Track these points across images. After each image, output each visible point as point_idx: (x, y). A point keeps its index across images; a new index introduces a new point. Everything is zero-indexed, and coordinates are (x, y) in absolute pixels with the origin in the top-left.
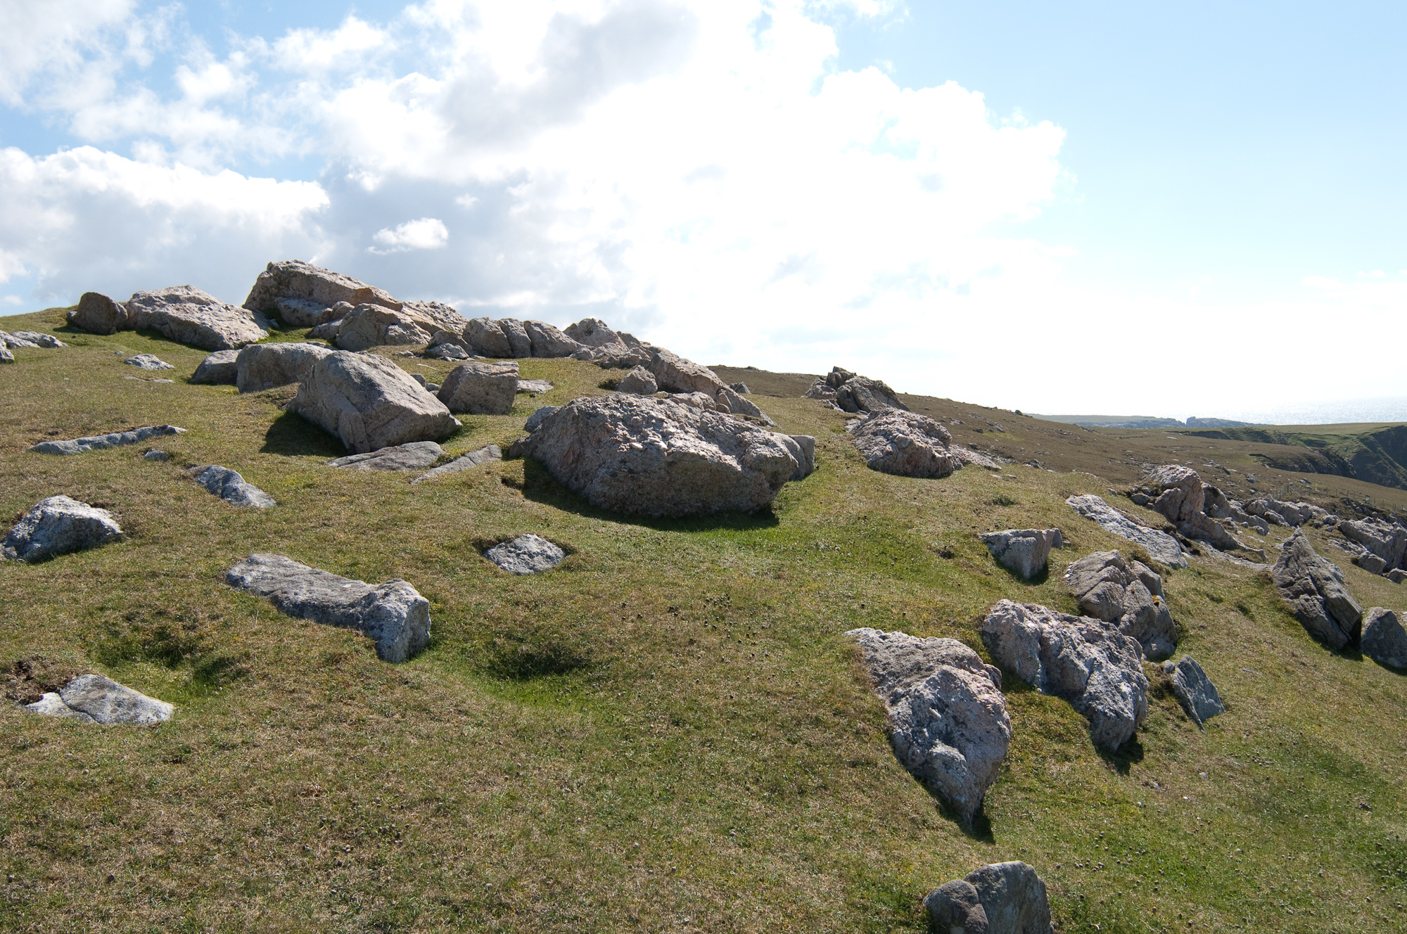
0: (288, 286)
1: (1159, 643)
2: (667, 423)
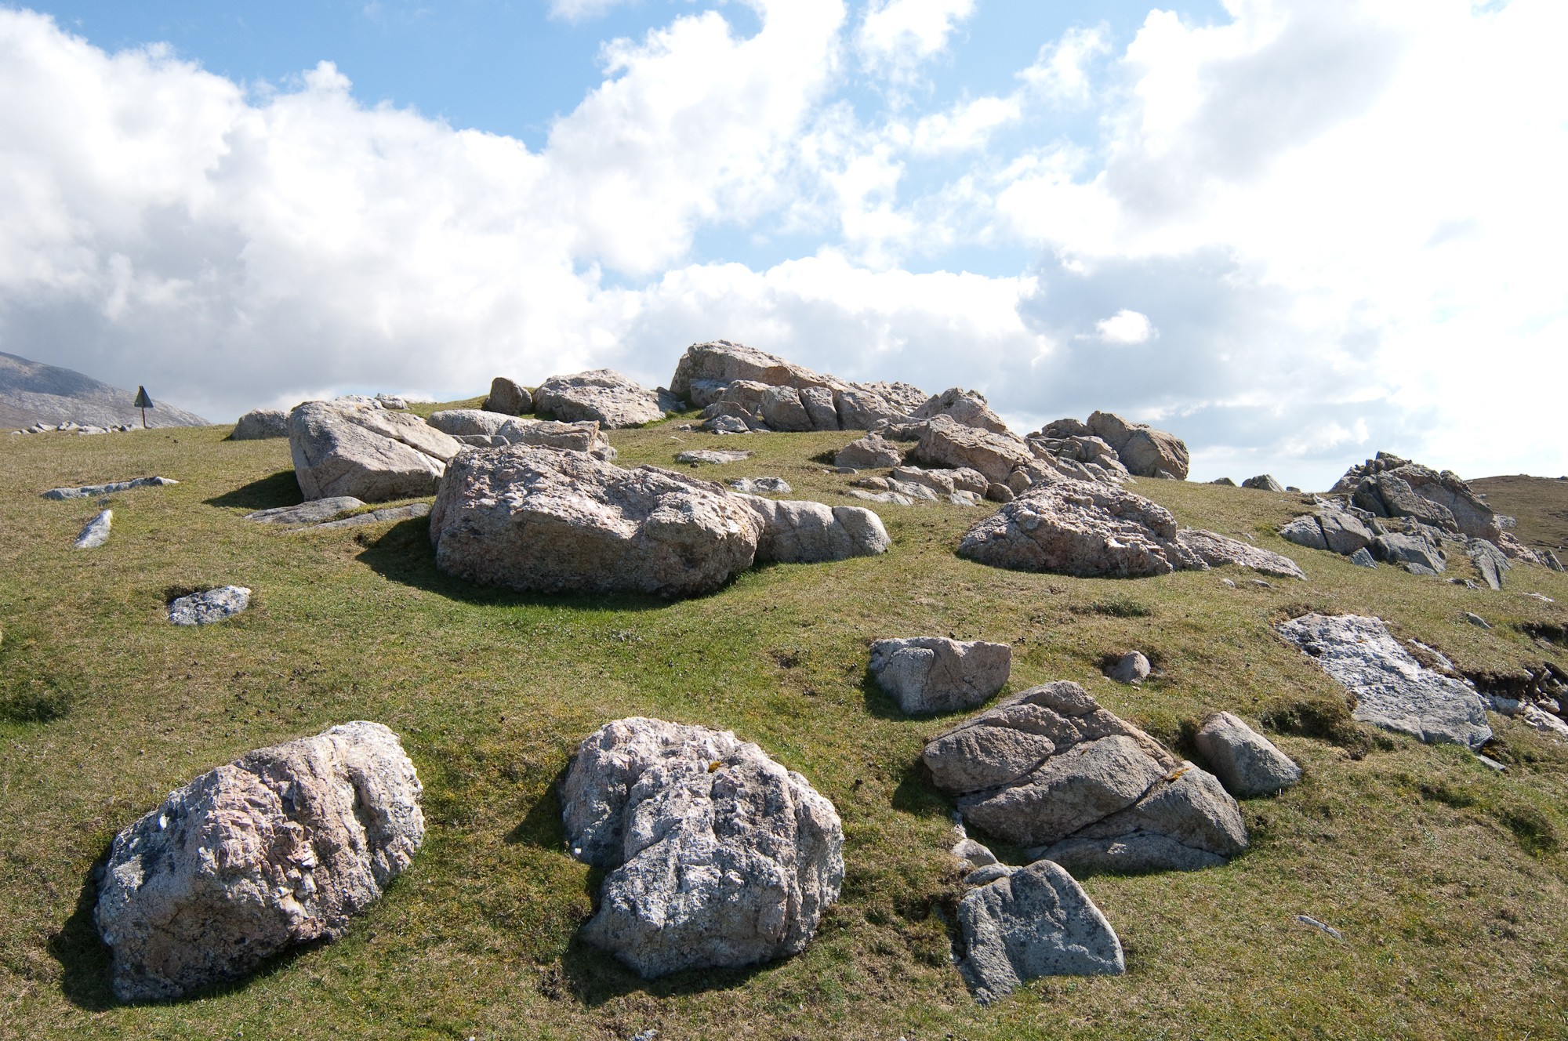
0: (701, 367)
1: (1145, 845)
2: (547, 478)
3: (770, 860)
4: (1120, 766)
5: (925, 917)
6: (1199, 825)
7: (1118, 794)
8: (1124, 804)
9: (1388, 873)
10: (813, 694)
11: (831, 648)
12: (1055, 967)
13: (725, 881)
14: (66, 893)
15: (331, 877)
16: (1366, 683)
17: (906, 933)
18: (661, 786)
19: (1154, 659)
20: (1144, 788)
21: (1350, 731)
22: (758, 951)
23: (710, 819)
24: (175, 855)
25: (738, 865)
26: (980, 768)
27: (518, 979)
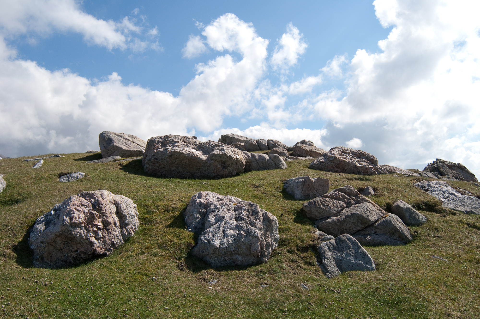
1: (378, 237)
2: (179, 143)
3: (255, 229)
4: (368, 210)
5: (307, 251)
6: (395, 231)
7: (368, 219)
8: (370, 223)
9: (460, 246)
10: (265, 194)
11: (271, 183)
12: (352, 268)
13: (239, 234)
14: (19, 235)
15: (108, 233)
16: (444, 198)
17: (301, 256)
18: (217, 208)
19: (375, 190)
20: (377, 219)
21: (441, 209)
22: (251, 259)
23: (234, 216)
24: (56, 221)
25: (244, 229)
26: (322, 210)
27: (170, 264)
